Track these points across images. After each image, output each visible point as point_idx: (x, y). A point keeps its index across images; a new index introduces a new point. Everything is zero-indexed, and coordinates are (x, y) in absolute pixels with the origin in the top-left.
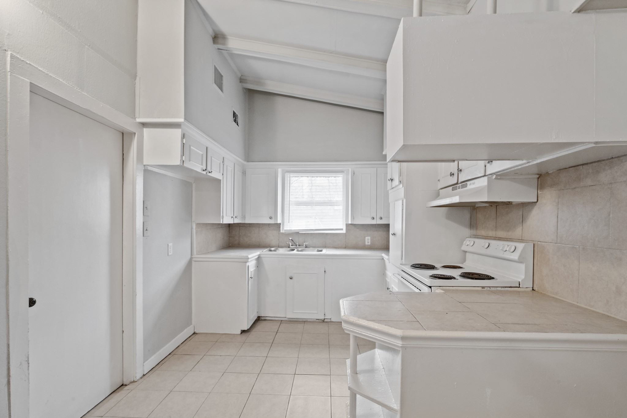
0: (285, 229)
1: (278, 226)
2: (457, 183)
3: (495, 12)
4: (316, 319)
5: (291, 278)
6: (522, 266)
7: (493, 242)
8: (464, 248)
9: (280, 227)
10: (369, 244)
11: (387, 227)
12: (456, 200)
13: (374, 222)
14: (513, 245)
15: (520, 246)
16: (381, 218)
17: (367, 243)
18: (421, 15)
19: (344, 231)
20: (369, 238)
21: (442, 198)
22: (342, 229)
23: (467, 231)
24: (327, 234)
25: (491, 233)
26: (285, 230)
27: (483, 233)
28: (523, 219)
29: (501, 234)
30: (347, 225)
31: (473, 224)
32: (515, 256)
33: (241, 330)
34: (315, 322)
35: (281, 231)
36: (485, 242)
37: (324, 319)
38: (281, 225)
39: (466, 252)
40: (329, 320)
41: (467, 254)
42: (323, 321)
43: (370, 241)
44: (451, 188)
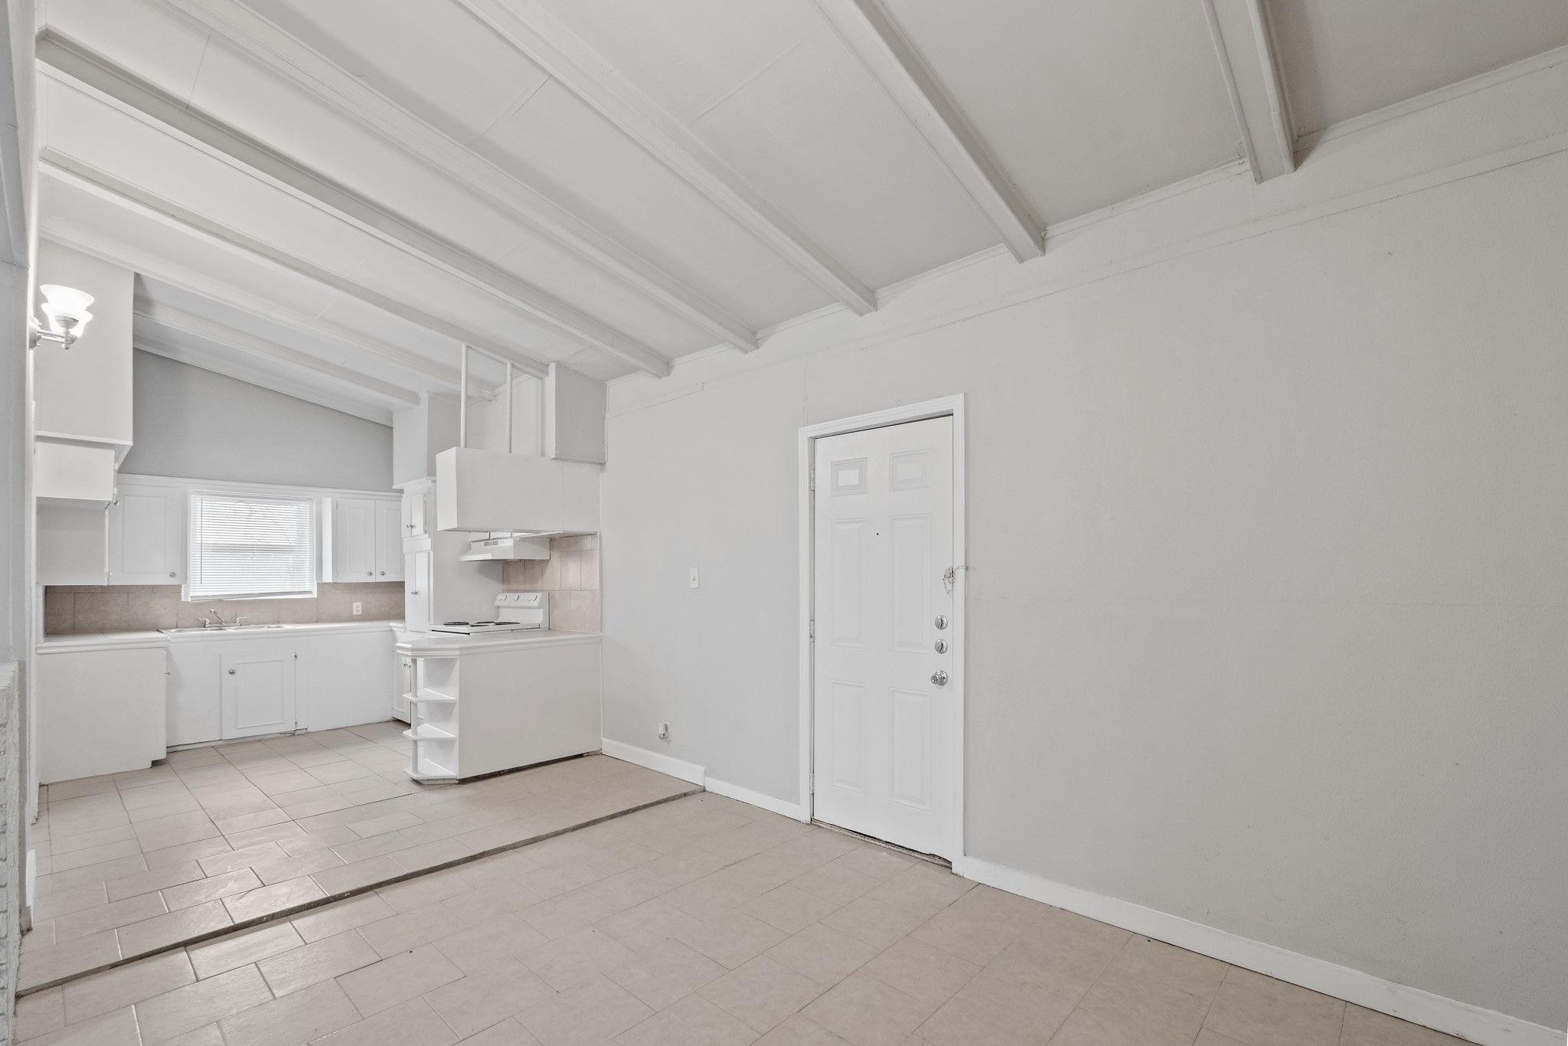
0: (192, 594)
1: (176, 590)
2: (489, 539)
3: (510, 452)
4: (281, 734)
5: (232, 673)
6: (541, 611)
7: (522, 595)
8: (497, 603)
9: (180, 592)
10: (360, 613)
11: (400, 586)
12: (489, 557)
13: (371, 580)
14: (535, 594)
15: (539, 595)
16: (383, 574)
17: (355, 613)
18: (466, 447)
19: (315, 595)
20: (360, 604)
21: (472, 554)
22: (310, 592)
23: (499, 586)
24: (280, 600)
25: (521, 587)
26: (191, 597)
27: (514, 587)
28: (543, 573)
29: (528, 587)
30: (322, 586)
31: (505, 579)
32: (536, 604)
33: (153, 762)
34: (278, 738)
35: (183, 599)
36: (515, 596)
37: (295, 731)
38: (182, 588)
39: (498, 607)
40: (304, 731)
41: (501, 610)
42: (293, 734)
43: (360, 609)
44: (483, 543)
